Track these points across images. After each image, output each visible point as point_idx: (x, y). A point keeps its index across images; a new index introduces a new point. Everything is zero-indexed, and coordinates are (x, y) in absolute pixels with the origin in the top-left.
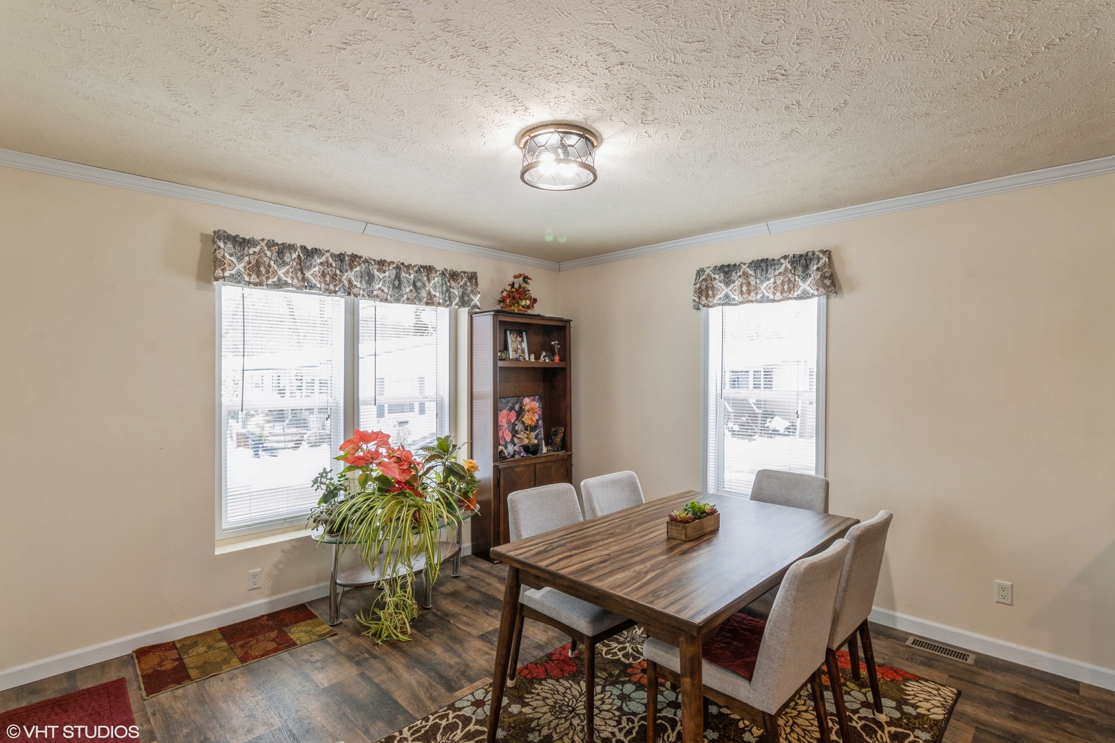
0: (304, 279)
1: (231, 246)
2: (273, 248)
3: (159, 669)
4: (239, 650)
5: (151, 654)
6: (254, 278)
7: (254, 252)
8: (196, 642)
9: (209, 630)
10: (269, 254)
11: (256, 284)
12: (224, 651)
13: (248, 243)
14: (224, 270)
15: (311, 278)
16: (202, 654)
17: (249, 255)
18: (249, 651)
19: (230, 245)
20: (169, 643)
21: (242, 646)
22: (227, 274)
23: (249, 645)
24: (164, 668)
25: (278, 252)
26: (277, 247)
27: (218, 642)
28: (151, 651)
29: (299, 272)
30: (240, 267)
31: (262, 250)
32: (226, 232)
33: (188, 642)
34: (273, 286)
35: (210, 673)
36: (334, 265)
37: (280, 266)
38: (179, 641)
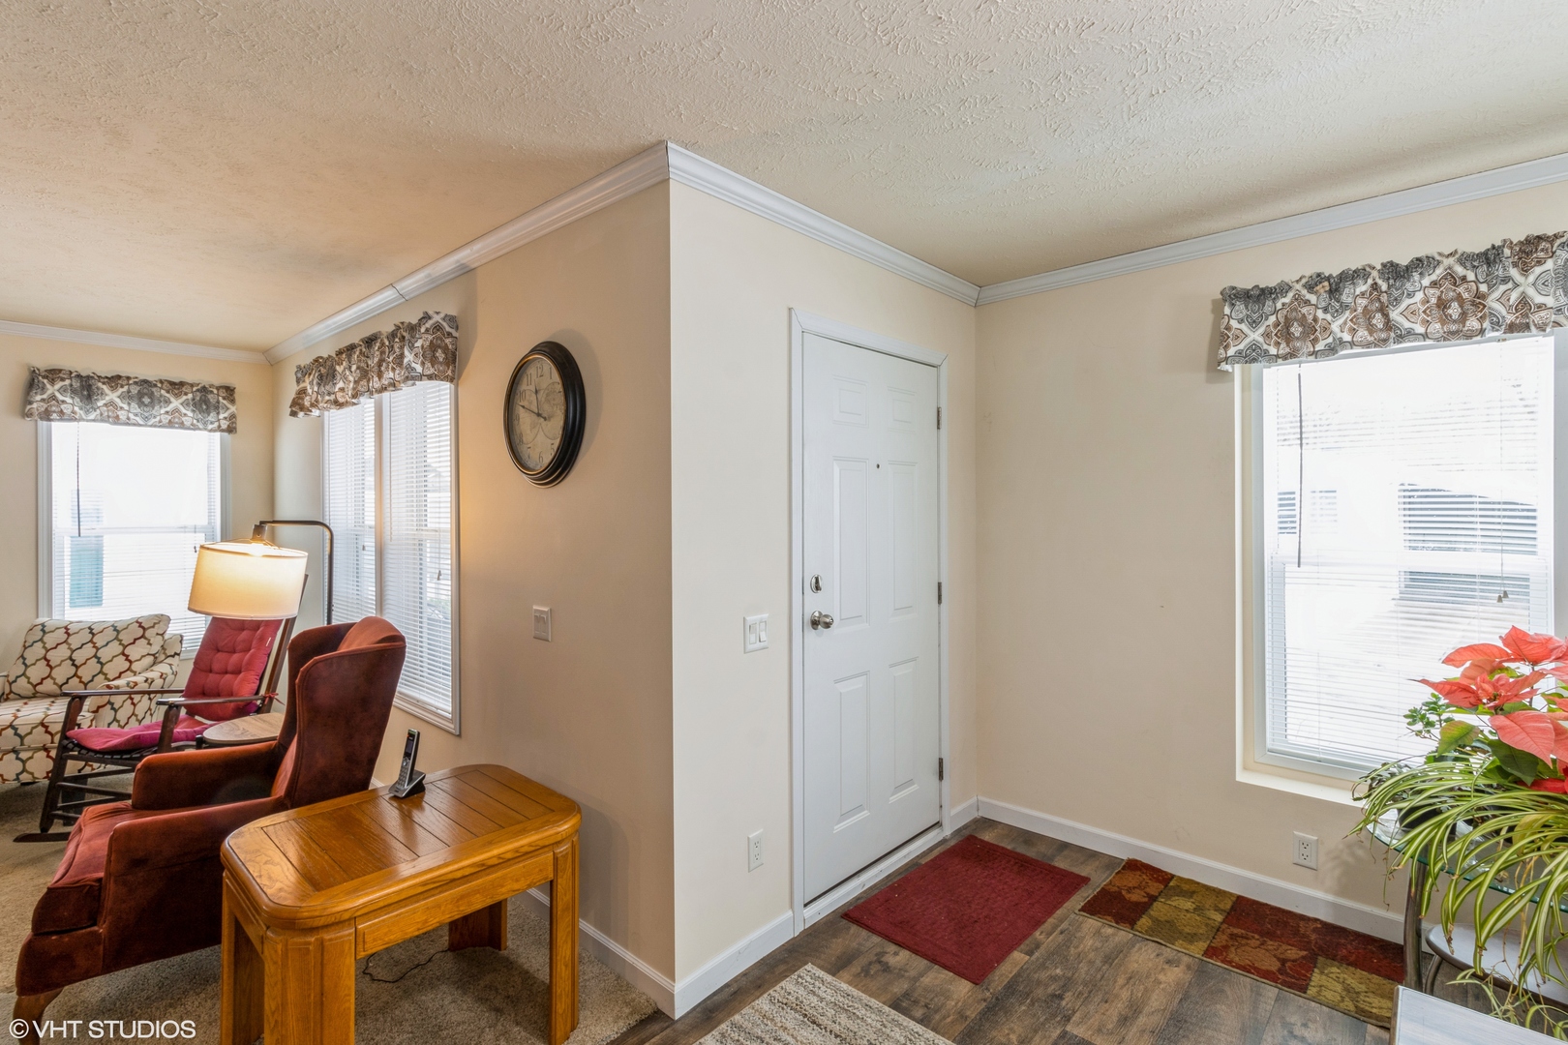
0: (1389, 325)
1: (1242, 307)
2: (1318, 288)
3: (1124, 892)
4: (1225, 937)
5: (1139, 873)
6: (1284, 349)
7: (1283, 305)
8: (1194, 892)
9: (1227, 890)
10: (1313, 298)
11: (1285, 357)
12: (1207, 925)
13: (1271, 293)
14: (1226, 348)
15: (1401, 320)
16: (1180, 910)
17: (1276, 312)
18: (1233, 949)
19: (1240, 306)
20: (1166, 873)
21: (1233, 936)
22: (1231, 352)
23: (1244, 942)
24: (1127, 896)
25: (1331, 292)
26: (1326, 284)
27: (1215, 910)
28: (1140, 870)
29: (1378, 315)
30: (1256, 336)
31: (1297, 298)
32: (1234, 288)
33: (1186, 887)
34: (1326, 353)
35: (1157, 936)
36: (1471, 276)
37: (1337, 313)
38: (1181, 879)
